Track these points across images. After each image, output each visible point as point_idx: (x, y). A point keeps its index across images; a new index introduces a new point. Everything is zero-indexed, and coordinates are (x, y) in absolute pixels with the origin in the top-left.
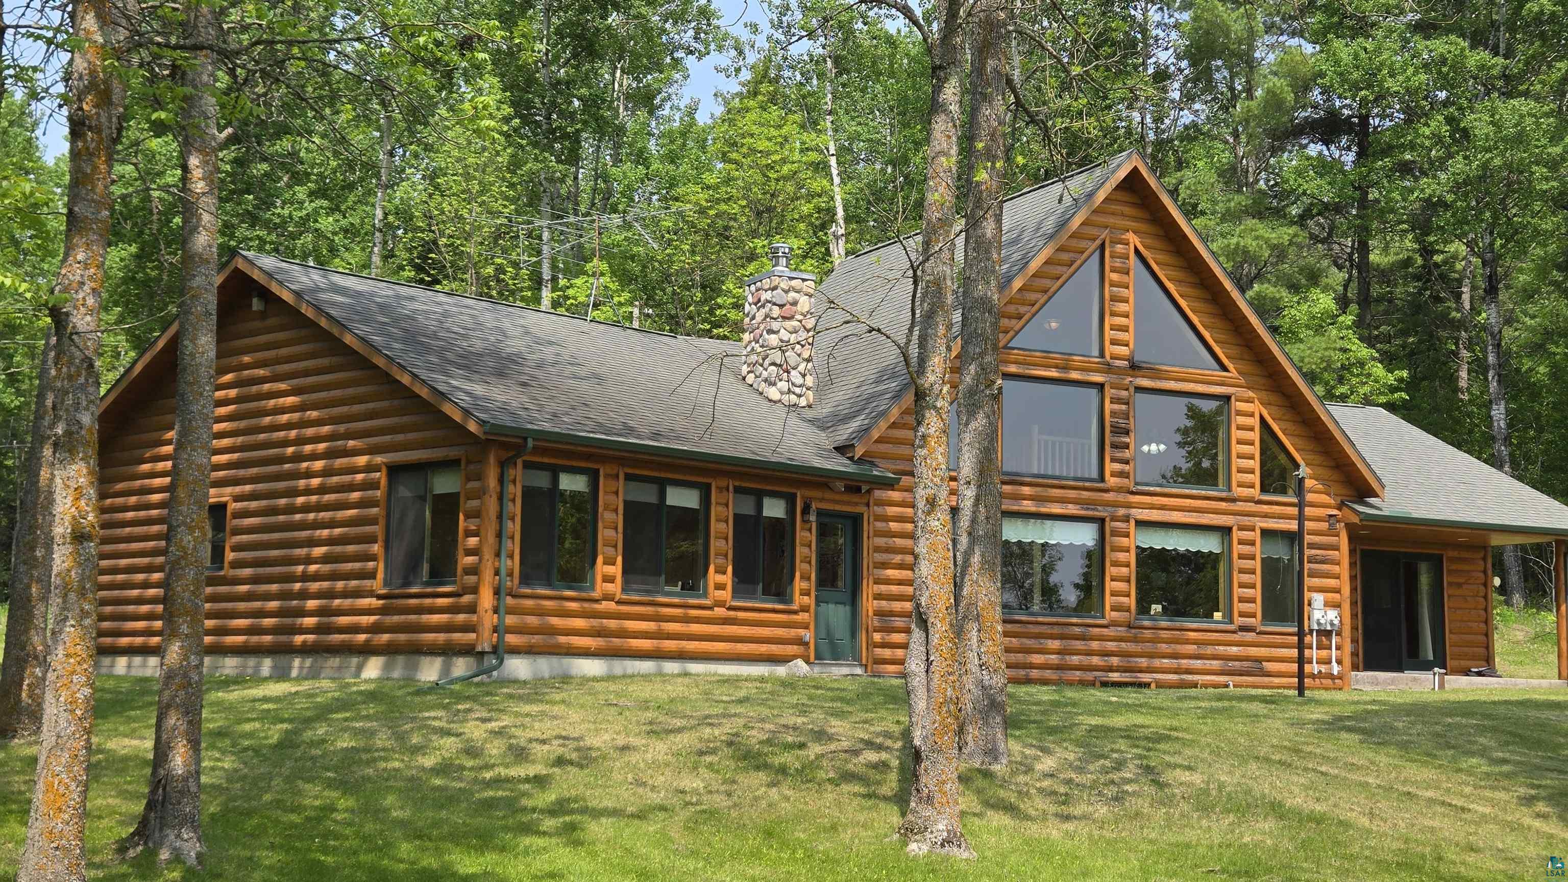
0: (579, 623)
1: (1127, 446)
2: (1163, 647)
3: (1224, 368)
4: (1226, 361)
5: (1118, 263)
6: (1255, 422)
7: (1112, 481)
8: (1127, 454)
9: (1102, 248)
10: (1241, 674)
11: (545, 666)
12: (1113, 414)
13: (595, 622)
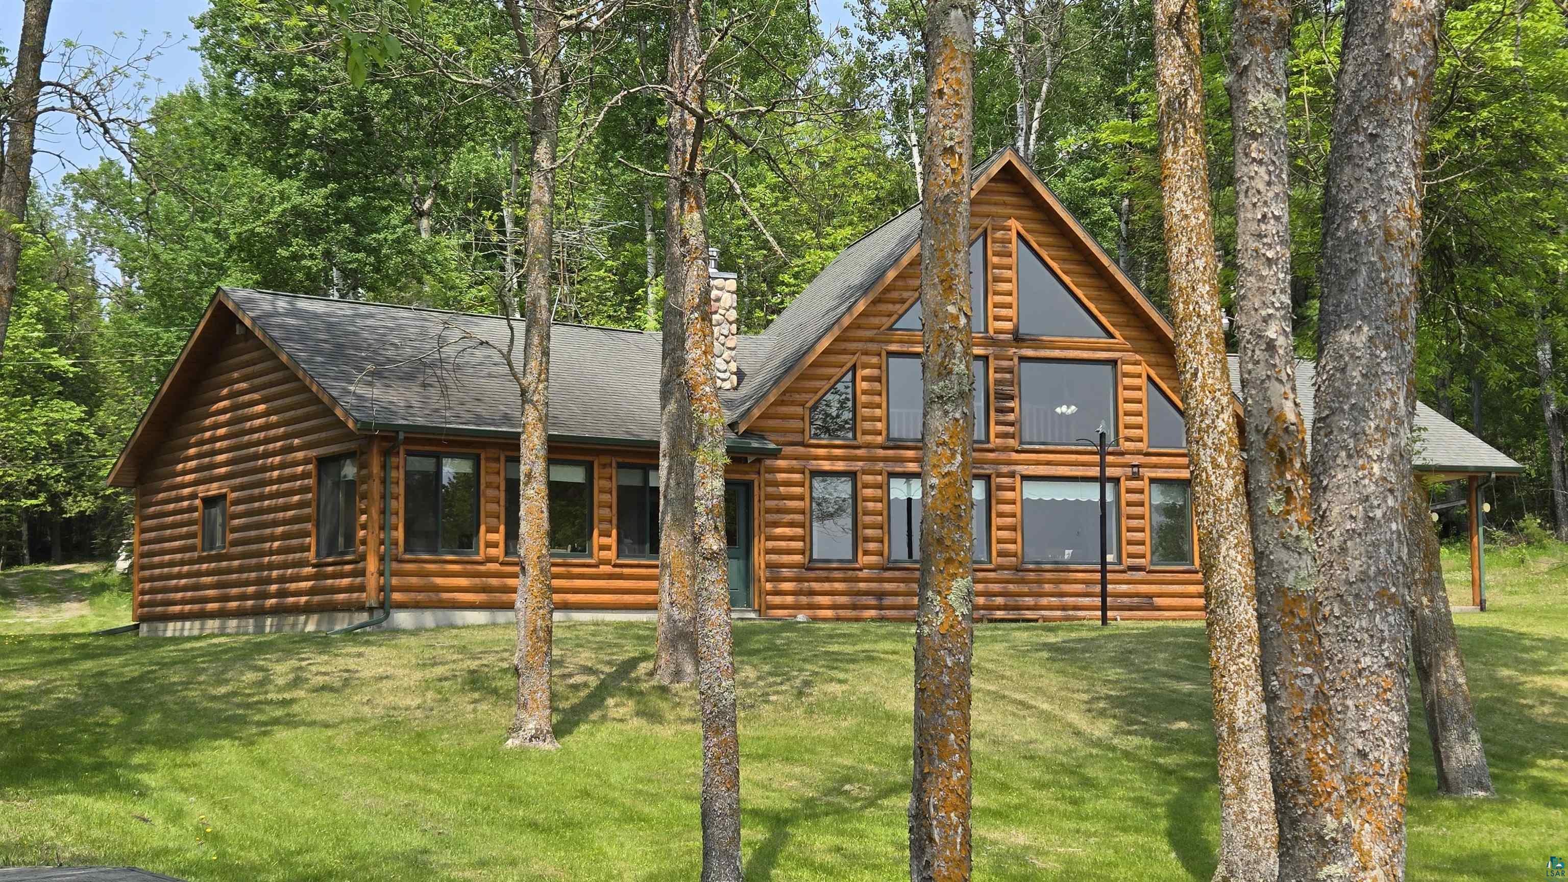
0: (463, 582)
1: (1012, 410)
2: (1048, 587)
3: (1111, 336)
4: (1111, 329)
5: (998, 247)
6: (1142, 382)
7: (995, 442)
8: (1011, 417)
9: (985, 234)
10: (1131, 609)
11: (429, 618)
12: (998, 382)
13: (477, 581)
